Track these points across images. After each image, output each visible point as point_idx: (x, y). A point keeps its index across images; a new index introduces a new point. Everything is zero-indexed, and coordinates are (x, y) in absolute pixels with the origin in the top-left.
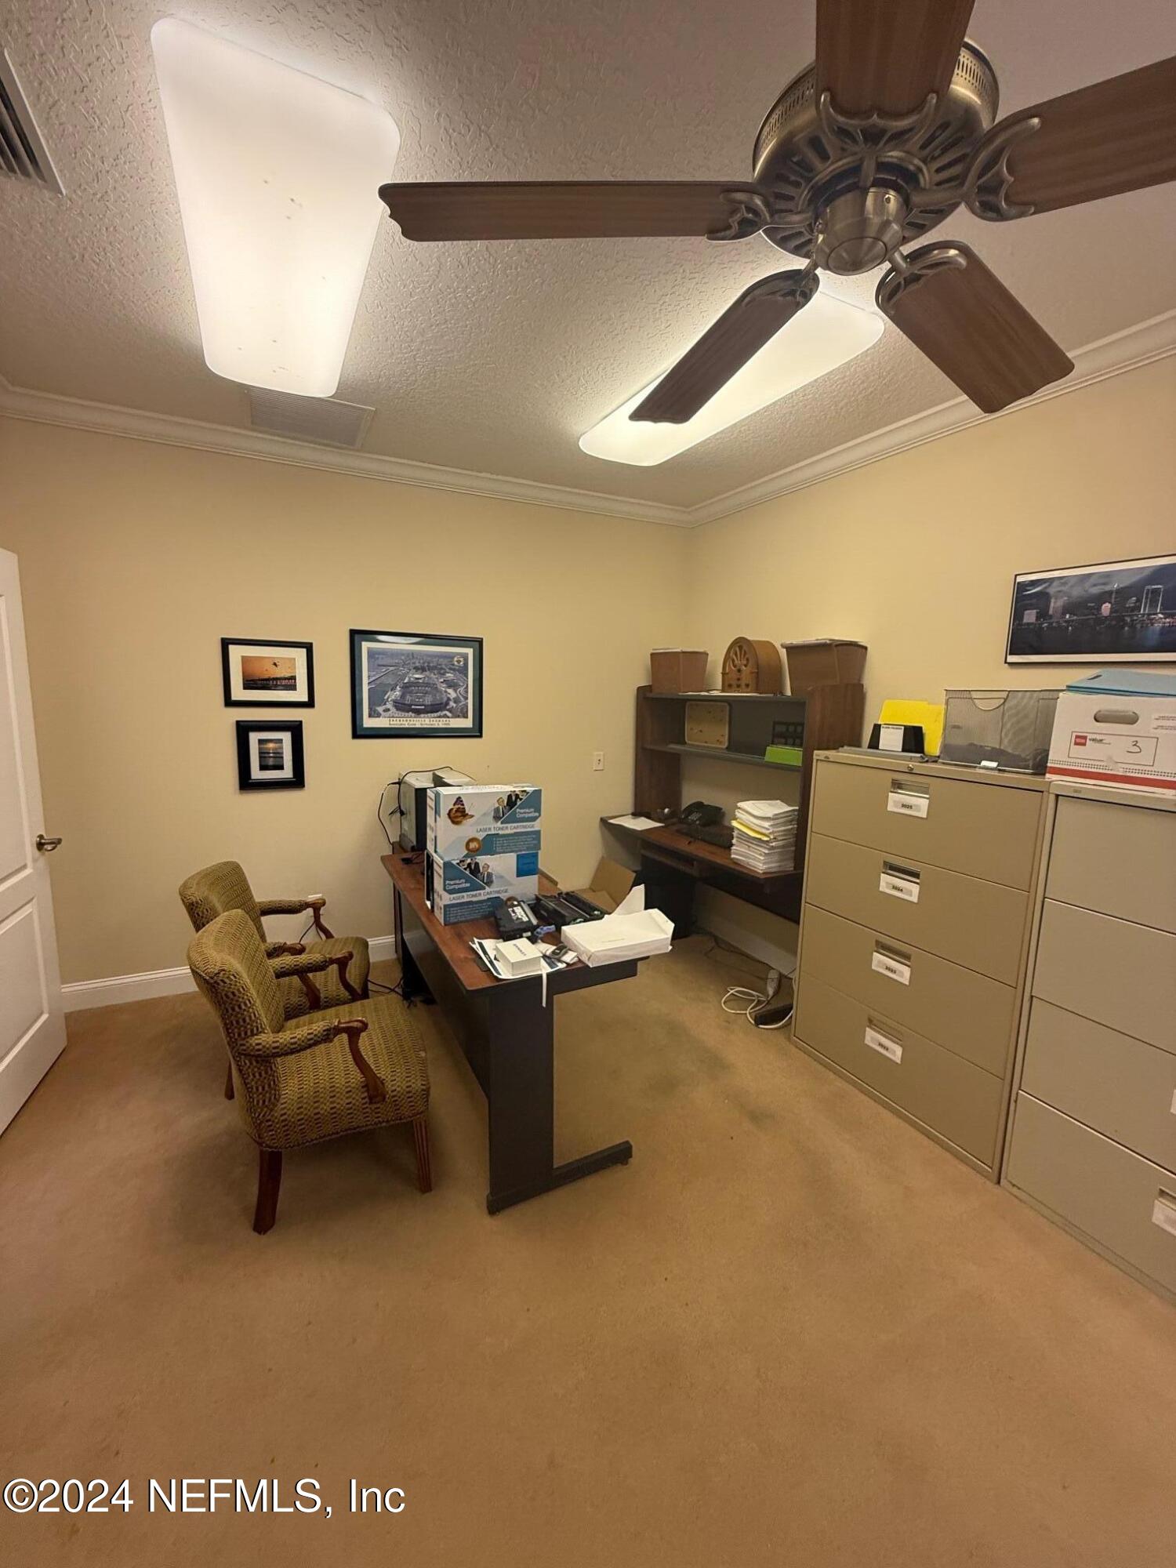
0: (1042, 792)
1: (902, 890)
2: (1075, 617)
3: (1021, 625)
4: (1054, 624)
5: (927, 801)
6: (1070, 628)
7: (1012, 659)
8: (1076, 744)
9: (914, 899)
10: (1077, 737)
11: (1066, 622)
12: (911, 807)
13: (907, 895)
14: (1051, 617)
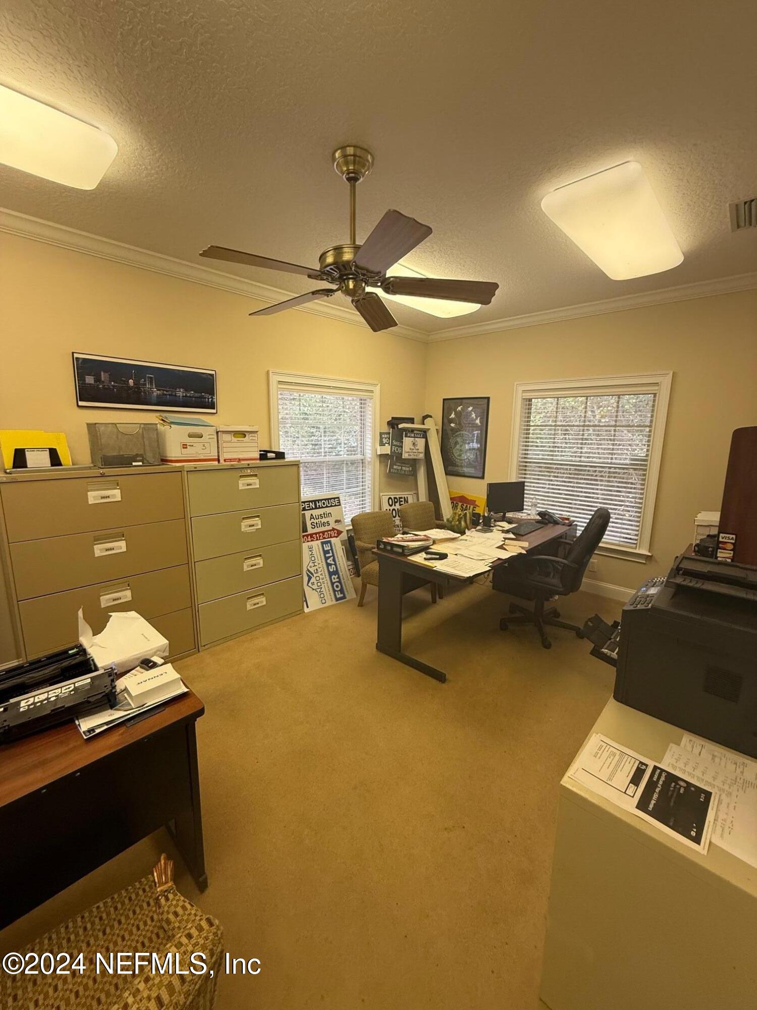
0: (181, 471)
1: (113, 549)
2: (117, 384)
3: (85, 384)
4: (106, 387)
5: (119, 490)
6: (115, 390)
7: (81, 403)
8: (183, 448)
9: (124, 549)
10: (183, 445)
11: (112, 386)
12: (109, 497)
13: (119, 549)
14: (103, 382)
